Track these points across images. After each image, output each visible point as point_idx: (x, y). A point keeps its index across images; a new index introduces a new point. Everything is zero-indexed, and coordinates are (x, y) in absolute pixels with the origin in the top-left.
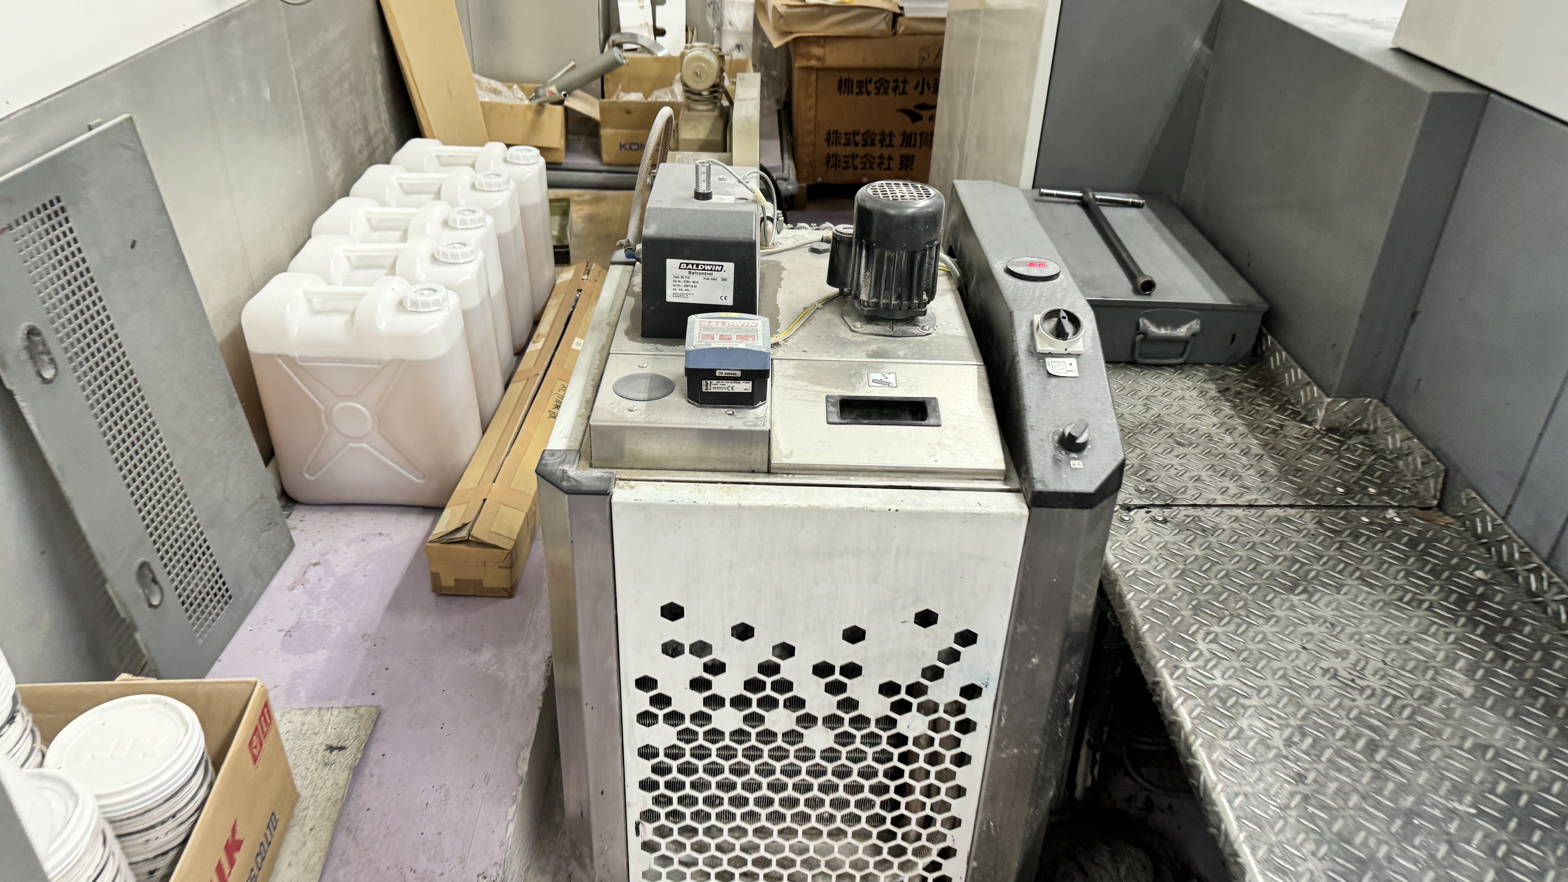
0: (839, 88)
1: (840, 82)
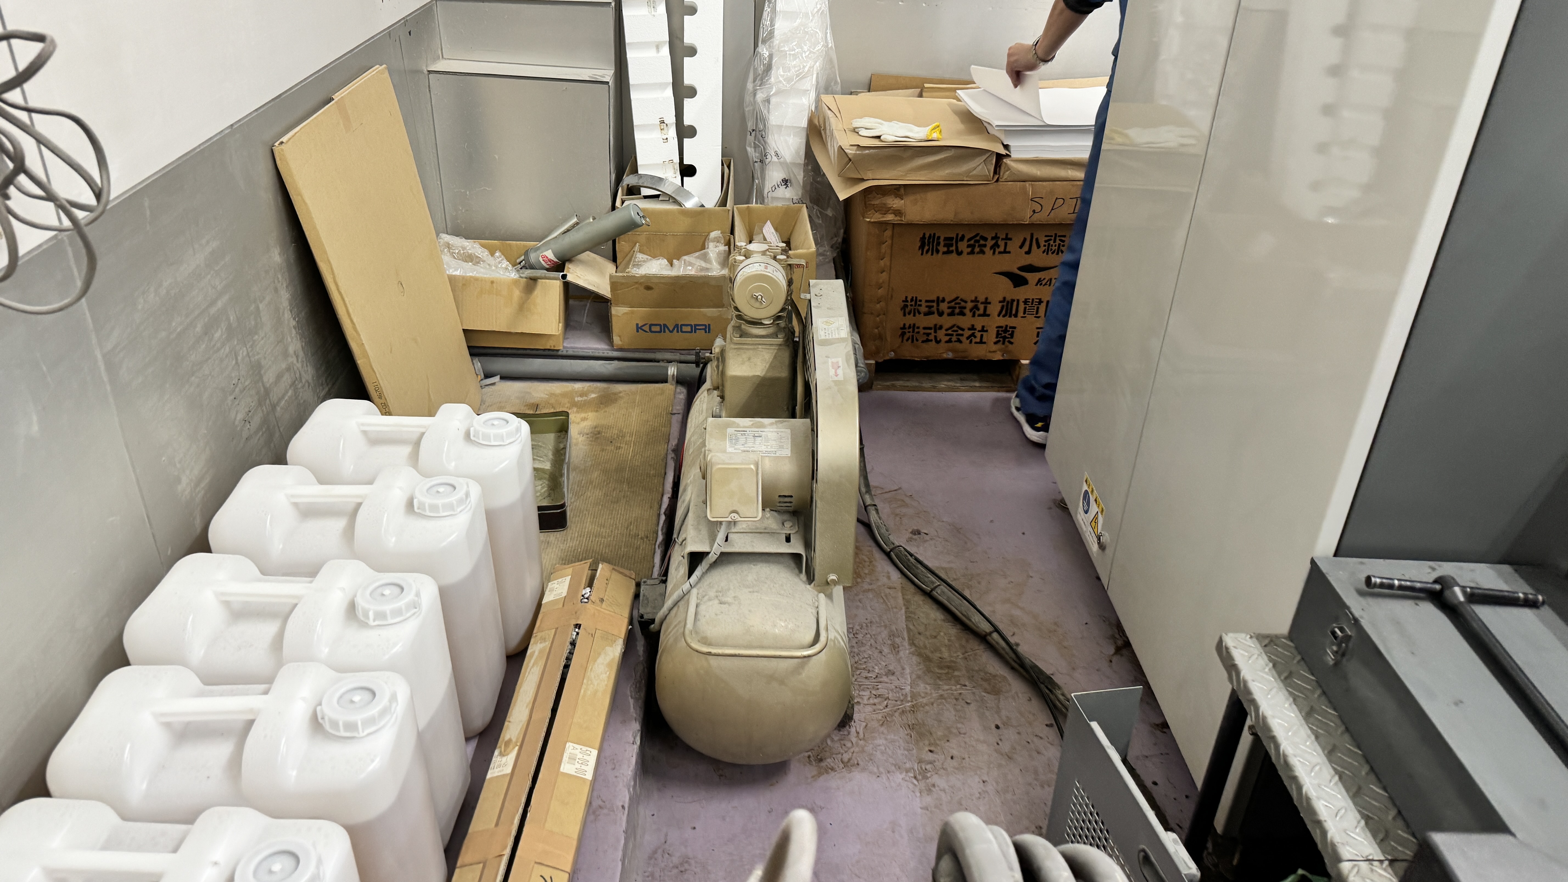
0: (922, 247)
1: (923, 239)
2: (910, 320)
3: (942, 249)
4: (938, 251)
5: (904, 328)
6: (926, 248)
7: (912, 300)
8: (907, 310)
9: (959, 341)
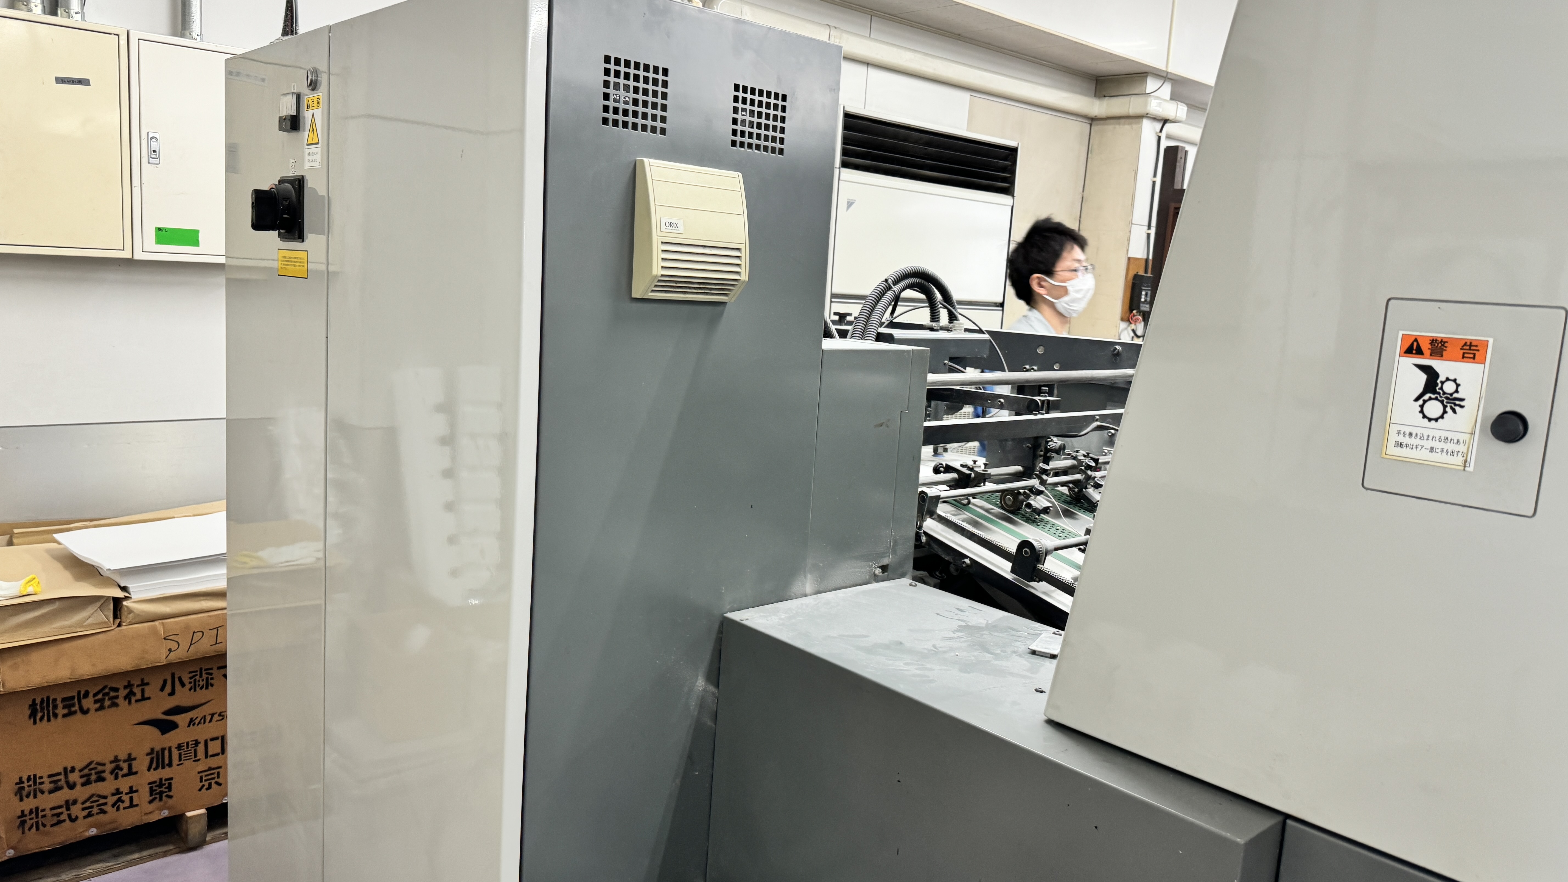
0: (33, 715)
1: (33, 706)
2: (29, 804)
3: (61, 711)
4: (56, 716)
5: (23, 814)
6: (39, 715)
7: (29, 779)
8: (24, 793)
9: (103, 812)
